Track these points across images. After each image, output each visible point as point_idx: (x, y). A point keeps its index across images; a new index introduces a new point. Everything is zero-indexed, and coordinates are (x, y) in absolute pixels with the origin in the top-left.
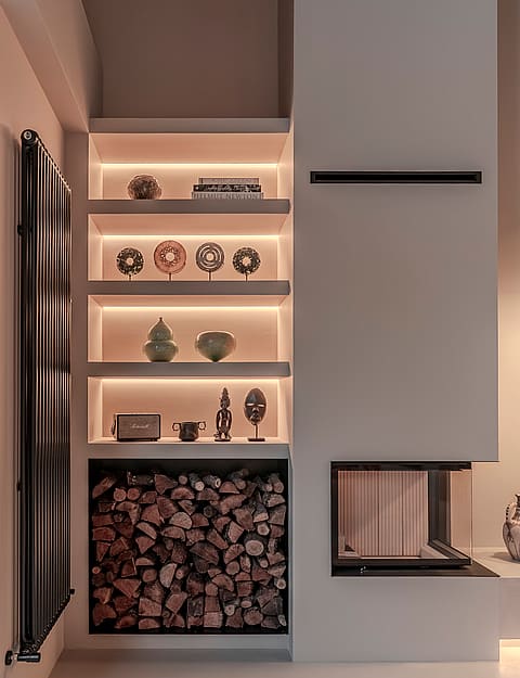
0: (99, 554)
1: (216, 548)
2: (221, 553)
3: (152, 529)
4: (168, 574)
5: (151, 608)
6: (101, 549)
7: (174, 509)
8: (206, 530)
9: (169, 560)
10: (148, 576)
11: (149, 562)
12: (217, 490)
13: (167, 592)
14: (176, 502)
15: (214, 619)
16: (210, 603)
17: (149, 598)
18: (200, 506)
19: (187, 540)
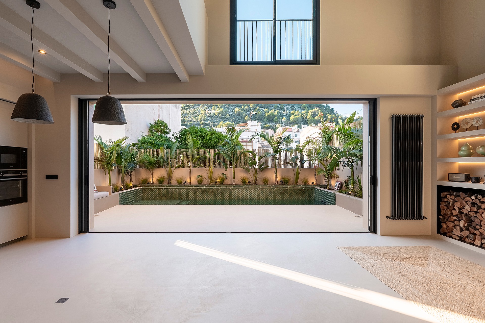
0: (441, 212)
1: (479, 219)
2: (481, 221)
3: (458, 209)
4: (462, 223)
5: (457, 232)
6: (443, 212)
7: (466, 204)
8: (476, 213)
9: (462, 219)
10: (456, 223)
11: (456, 219)
12: (480, 200)
13: (462, 230)
14: (466, 202)
15: (478, 242)
16: (478, 237)
17: (457, 229)
18: (474, 204)
19: (469, 214)
